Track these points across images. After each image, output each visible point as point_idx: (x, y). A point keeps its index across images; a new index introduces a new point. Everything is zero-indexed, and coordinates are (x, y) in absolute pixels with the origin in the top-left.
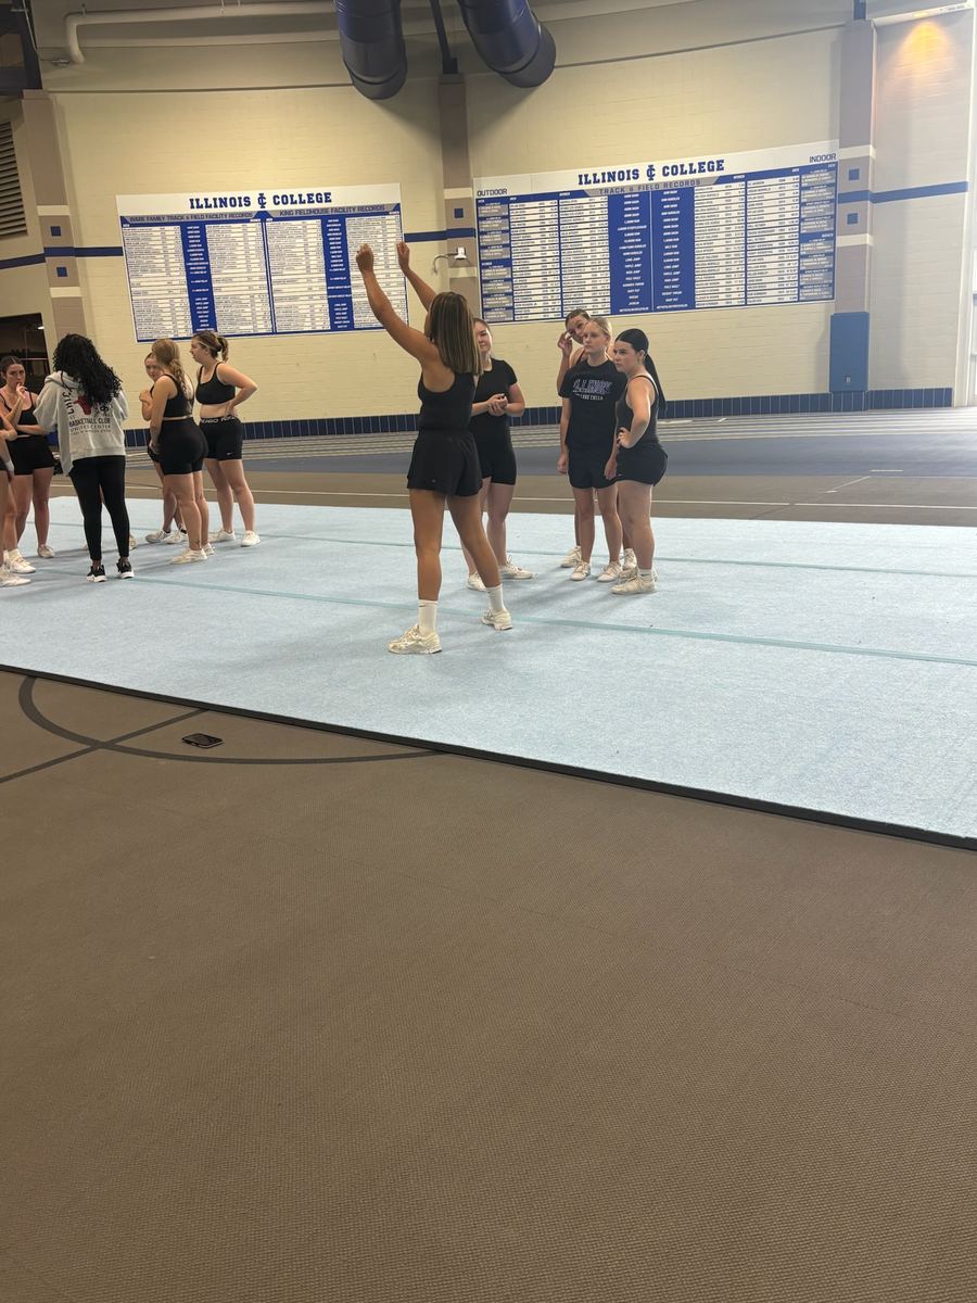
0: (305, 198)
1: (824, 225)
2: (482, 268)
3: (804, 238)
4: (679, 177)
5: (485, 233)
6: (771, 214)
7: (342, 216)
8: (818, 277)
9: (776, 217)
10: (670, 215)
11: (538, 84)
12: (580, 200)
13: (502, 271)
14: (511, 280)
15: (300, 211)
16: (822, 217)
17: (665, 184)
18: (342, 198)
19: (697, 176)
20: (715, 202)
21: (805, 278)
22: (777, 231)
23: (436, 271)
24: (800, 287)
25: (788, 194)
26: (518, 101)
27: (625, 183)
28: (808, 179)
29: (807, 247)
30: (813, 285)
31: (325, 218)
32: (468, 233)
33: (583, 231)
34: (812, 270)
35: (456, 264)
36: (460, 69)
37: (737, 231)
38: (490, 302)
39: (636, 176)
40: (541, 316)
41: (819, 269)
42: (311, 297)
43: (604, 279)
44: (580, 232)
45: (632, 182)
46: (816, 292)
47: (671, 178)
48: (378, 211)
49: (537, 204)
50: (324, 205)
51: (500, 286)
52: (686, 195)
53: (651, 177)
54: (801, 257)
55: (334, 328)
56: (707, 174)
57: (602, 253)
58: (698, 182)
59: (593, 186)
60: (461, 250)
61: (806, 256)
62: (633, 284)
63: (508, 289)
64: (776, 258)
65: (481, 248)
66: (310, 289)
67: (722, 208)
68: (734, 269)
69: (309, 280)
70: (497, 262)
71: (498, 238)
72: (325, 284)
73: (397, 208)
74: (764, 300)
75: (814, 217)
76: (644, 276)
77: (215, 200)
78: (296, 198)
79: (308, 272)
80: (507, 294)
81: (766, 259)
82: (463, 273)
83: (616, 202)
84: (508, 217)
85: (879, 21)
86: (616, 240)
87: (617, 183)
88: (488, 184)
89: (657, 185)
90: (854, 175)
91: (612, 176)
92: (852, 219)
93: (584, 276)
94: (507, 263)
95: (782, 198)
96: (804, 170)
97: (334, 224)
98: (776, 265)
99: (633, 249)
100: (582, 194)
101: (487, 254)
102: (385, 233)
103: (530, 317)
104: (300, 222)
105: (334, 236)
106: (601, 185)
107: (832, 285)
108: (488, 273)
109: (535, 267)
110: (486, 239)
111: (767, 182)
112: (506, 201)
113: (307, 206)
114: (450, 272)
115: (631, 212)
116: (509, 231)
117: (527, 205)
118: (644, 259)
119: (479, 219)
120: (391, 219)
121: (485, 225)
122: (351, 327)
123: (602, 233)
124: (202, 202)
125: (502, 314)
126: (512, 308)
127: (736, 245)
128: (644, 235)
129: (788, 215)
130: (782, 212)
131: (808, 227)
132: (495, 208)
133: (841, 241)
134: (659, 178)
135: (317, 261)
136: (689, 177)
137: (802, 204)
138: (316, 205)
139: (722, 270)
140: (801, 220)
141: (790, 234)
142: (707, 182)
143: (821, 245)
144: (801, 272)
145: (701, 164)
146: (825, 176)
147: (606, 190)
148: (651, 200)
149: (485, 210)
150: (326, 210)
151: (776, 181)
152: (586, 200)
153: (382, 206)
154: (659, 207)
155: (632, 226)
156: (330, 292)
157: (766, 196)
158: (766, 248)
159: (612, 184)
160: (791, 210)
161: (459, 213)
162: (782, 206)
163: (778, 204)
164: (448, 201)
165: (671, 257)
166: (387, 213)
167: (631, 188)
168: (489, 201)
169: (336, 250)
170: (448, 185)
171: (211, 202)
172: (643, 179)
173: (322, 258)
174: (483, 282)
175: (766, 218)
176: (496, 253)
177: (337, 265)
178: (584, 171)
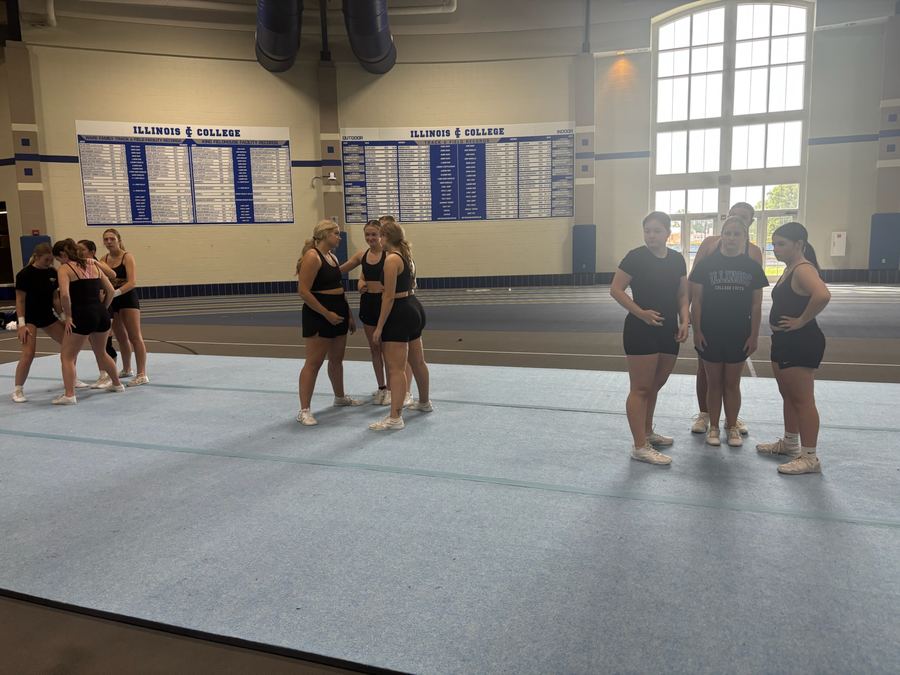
0: (221, 132)
1: (566, 171)
2: (345, 186)
3: (554, 179)
4: (476, 137)
5: (348, 164)
6: (534, 164)
7: (247, 146)
8: (563, 203)
9: (537, 165)
10: (470, 160)
11: (383, 73)
12: (412, 147)
13: (360, 190)
14: (366, 195)
15: (217, 141)
16: (565, 166)
17: (467, 141)
18: (248, 134)
19: (487, 137)
20: (498, 153)
21: (556, 203)
22: (538, 173)
23: (313, 187)
24: (552, 208)
25: (544, 151)
26: (372, 81)
27: (441, 138)
28: (557, 143)
29: (556, 184)
30: (560, 207)
31: (235, 147)
32: (336, 163)
33: (414, 166)
34: (560, 198)
35: (330, 182)
36: (332, 58)
37: (513, 173)
38: (351, 209)
39: (448, 135)
41: (564, 198)
42: (223, 200)
43: (427, 198)
44: (412, 168)
45: (446, 138)
46: (562, 212)
47: (470, 137)
48: (274, 145)
49: (383, 147)
50: (235, 138)
51: (358, 199)
52: (480, 148)
53: (458, 135)
54: (553, 190)
55: (240, 221)
56: (493, 136)
57: (426, 181)
58: (488, 140)
59: (420, 139)
60: (332, 174)
61: (555, 190)
62: (446, 202)
63: (363, 201)
64: (538, 190)
65: (345, 173)
66: (223, 194)
67: (503, 158)
68: (511, 195)
69: (222, 188)
70: (356, 183)
71: (356, 168)
72: (233, 191)
73: (287, 143)
74: (530, 216)
75: (560, 166)
76: (453, 197)
77: (153, 128)
78: (214, 132)
79: (222, 183)
80: (362, 205)
81: (531, 190)
82: (333, 189)
83: (435, 149)
84: (364, 154)
85: (595, 54)
86: (435, 174)
87: (436, 138)
88: (350, 132)
89: (462, 140)
90: (585, 142)
91: (432, 133)
92: (585, 168)
93: (414, 196)
94: (363, 184)
95: (540, 154)
96: (554, 138)
97: (241, 152)
98: (537, 194)
99: (446, 179)
100: (413, 143)
101: (349, 178)
102: (278, 159)
104: (216, 148)
105: (242, 158)
106: (425, 138)
107: (572, 207)
108: (350, 190)
109: (381, 188)
110: (349, 168)
111: (531, 143)
112: (362, 144)
113: (222, 138)
114: (324, 189)
115: (445, 157)
116: (364, 164)
117: (377, 147)
118: (454, 186)
119: (344, 155)
120: (282, 151)
121: (348, 159)
122: (252, 221)
123: (426, 168)
124: (143, 129)
125: (359, 218)
126: (366, 214)
127: (512, 181)
128: (453, 172)
129: (545, 164)
130: (541, 162)
131: (557, 172)
132: (355, 148)
133: (578, 181)
134: (463, 136)
135: (228, 175)
136: (482, 137)
137: (553, 158)
138: (229, 138)
139: (503, 196)
140: (553, 167)
141: (546, 176)
142: (494, 140)
143: (565, 183)
144: (552, 199)
145: (490, 130)
146: (567, 142)
147: (429, 142)
148: (458, 149)
149: (348, 149)
150: (236, 141)
151: (537, 143)
152: (416, 147)
153: (276, 142)
154: (463, 154)
155: (446, 166)
156: (237, 197)
157: (531, 152)
158: (531, 184)
159: (432, 138)
160: (546, 162)
161: (331, 150)
162: (540, 158)
163: (537, 157)
164: (323, 142)
165: (471, 186)
166: (280, 147)
167: (445, 141)
168: (350, 143)
169: (242, 169)
170: (324, 130)
171: (150, 130)
172: (453, 137)
173: (232, 174)
174: (346, 196)
175: (531, 165)
176: (356, 177)
177: (243, 179)
178: (414, 129)
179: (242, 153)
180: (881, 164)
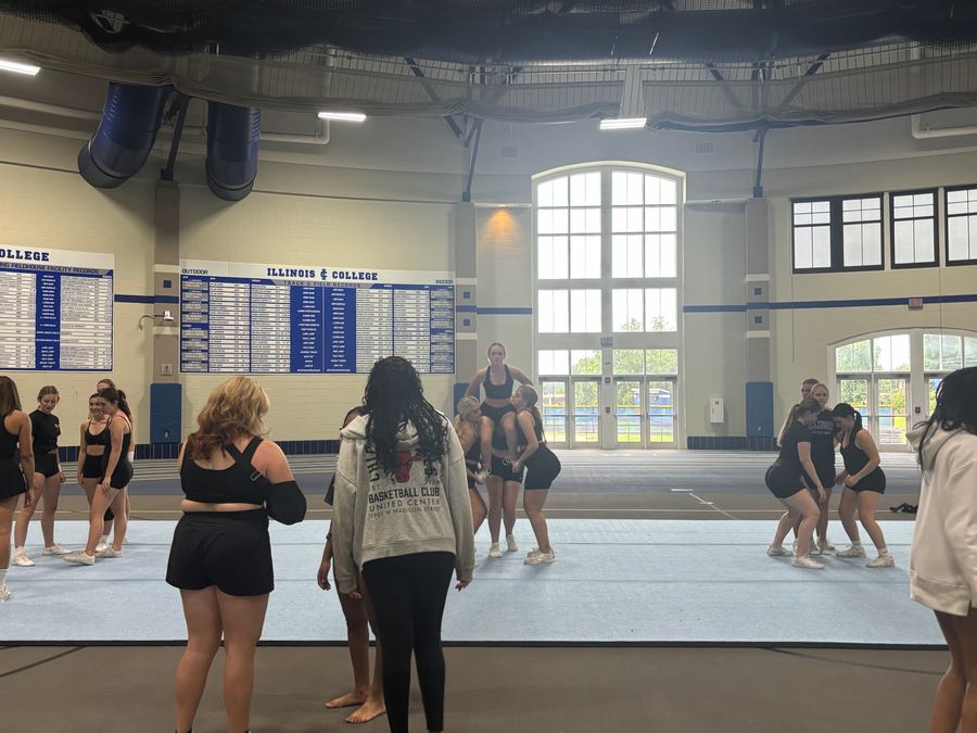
0: (22, 254)
1: (446, 324)
2: (182, 328)
3: (433, 331)
4: (345, 280)
5: (187, 302)
6: (410, 313)
7: (57, 274)
8: (443, 358)
9: (414, 315)
10: (338, 306)
11: (237, 200)
12: (268, 287)
13: (200, 333)
14: (208, 340)
15: (16, 265)
16: (446, 319)
17: (335, 284)
18: (58, 259)
19: (358, 281)
20: (371, 300)
21: (435, 358)
22: (415, 325)
23: (141, 327)
24: (431, 364)
25: (422, 301)
26: (223, 208)
27: (304, 279)
28: (435, 294)
29: (435, 338)
30: (440, 363)
31: (40, 274)
32: (173, 300)
33: (271, 310)
34: (440, 353)
35: (162, 323)
36: (174, 179)
37: (387, 323)
38: (187, 356)
39: (313, 276)
40: (232, 370)
41: (445, 353)
42: (18, 339)
43: (285, 347)
44: (268, 310)
45: (309, 279)
46: (442, 368)
47: (338, 280)
48: (93, 274)
49: (232, 285)
50: (41, 263)
51: (198, 344)
52: (350, 294)
53: (324, 277)
54: (432, 343)
55: (39, 367)
56: (365, 281)
57: (285, 327)
58: (359, 285)
59: (279, 278)
60: (167, 313)
61: (435, 344)
62: (308, 351)
63: (204, 347)
64: (414, 343)
65: (182, 313)
66: (18, 332)
67: (376, 305)
68: (385, 347)
69: (18, 324)
70: (195, 325)
71: (198, 307)
72: (34, 329)
73: (110, 273)
75: (439, 319)
76: (317, 346)
78: (14, 253)
79: (19, 317)
80: (203, 351)
81: (408, 343)
82: (167, 331)
83: (297, 292)
84: (208, 292)
85: (477, 204)
86: (296, 319)
87: (298, 278)
88: (193, 265)
89: (328, 283)
90: (467, 295)
91: (294, 273)
92: (467, 323)
93: (269, 342)
94: (205, 327)
95: (418, 304)
96: (432, 288)
97: (49, 280)
98: (414, 348)
99: (309, 326)
100: (270, 282)
101: (187, 318)
102: (97, 292)
103: (222, 370)
104: (15, 274)
105: (48, 289)
106: (285, 278)
107: (453, 364)
108: (188, 333)
109: (228, 332)
110: (188, 307)
111: (408, 292)
112: (207, 279)
113: (24, 261)
114: (155, 330)
115: (308, 300)
116: (208, 303)
117: (225, 284)
118: (318, 334)
119: (182, 291)
120: (104, 281)
121: (187, 296)
122: (56, 367)
123: (285, 311)
125: (198, 366)
126: (208, 362)
127: (386, 331)
128: (318, 318)
129: (422, 315)
130: (418, 313)
131: (435, 324)
132: (197, 284)
133: (460, 336)
134: (330, 279)
135: (29, 308)
136: (352, 281)
137: (432, 310)
138: (33, 262)
139: (376, 347)
140: (431, 319)
141: (424, 328)
142: (365, 286)
143: (445, 337)
144: (431, 354)
145: (361, 274)
146: (446, 293)
147: (289, 282)
148: (323, 294)
149: (188, 285)
150: (43, 267)
151: (414, 292)
152: (274, 287)
153: (96, 270)
154: (330, 299)
155: (309, 310)
156: (38, 336)
157: (407, 301)
158: (408, 336)
159: (293, 278)
160: (424, 313)
161: (167, 284)
162: (418, 308)
163: (415, 307)
164: (158, 274)
165: (338, 335)
166: (101, 277)
167: (309, 283)
168: (191, 278)
169: (48, 301)
170: (158, 261)
172: (318, 278)
173: (34, 306)
174: (182, 339)
175: (408, 315)
176: (196, 318)
177: (48, 314)
178: (271, 266)
179: (49, 283)
180: (750, 334)
